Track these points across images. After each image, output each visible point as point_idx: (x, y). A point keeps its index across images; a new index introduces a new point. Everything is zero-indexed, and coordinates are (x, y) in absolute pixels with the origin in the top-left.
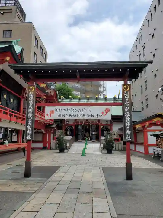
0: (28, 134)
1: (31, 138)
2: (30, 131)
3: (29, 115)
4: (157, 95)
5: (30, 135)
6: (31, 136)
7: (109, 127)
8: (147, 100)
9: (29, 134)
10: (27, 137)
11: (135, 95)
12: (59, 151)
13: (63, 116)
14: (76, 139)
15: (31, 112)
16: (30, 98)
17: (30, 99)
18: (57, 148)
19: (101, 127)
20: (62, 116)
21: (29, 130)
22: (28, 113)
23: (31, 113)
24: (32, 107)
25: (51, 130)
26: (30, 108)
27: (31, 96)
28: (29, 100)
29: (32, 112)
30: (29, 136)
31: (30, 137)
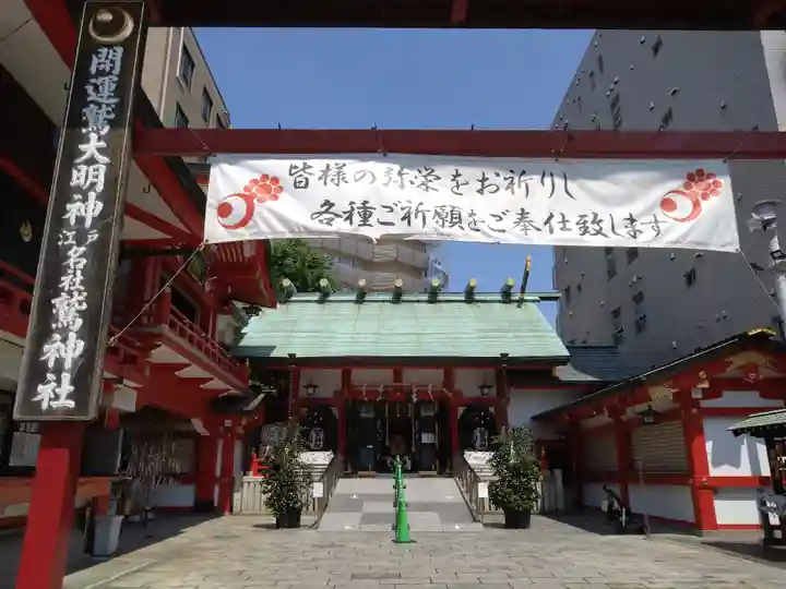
0: (51, 364)
1: (71, 404)
2: (72, 336)
3: (74, 210)
4: (693, 272)
5: (66, 377)
6: (73, 382)
7: (492, 409)
8: (639, 298)
9: (59, 362)
10: (45, 392)
11: (579, 288)
12: (274, 521)
13: (357, 219)
14: (351, 462)
15: (93, 185)
16: (90, 89)
17: (92, 96)
18: (264, 507)
19: (461, 410)
20: (350, 218)
21: (64, 332)
22: (66, 195)
23: (92, 195)
24: (100, 150)
25: (237, 423)
26: (91, 161)
27: (100, 73)
28: (87, 105)
29: (100, 187)
30: (59, 382)
31: (67, 387)
